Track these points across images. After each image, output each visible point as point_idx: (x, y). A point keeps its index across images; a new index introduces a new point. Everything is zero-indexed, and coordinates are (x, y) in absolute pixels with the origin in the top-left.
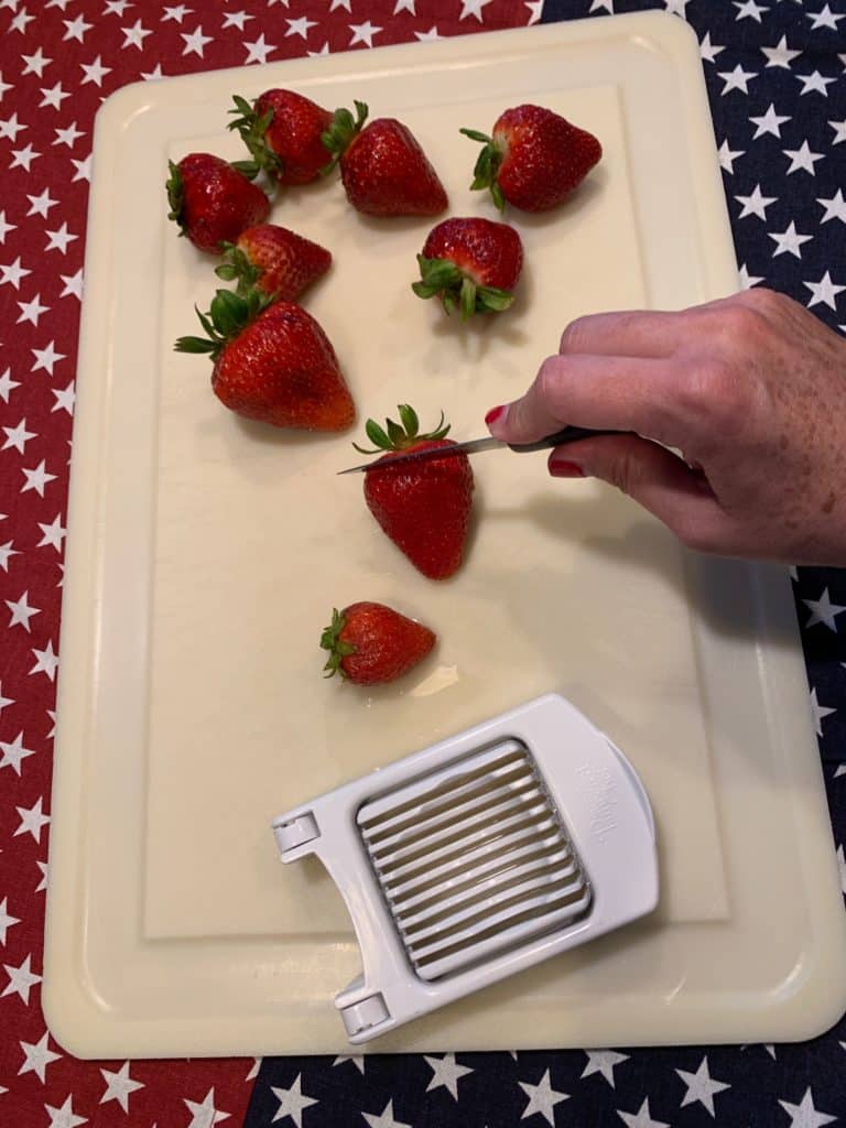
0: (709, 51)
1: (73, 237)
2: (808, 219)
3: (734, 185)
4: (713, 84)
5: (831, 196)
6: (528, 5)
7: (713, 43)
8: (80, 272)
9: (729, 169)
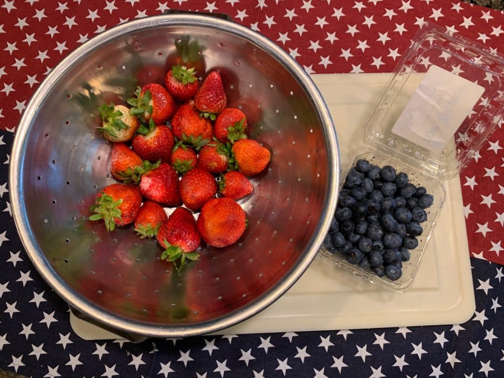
0: (457, 329)
1: (378, 67)
2: (373, 361)
3: (390, 332)
4: (439, 329)
5: (382, 372)
6: (482, 253)
7: (460, 331)
8: (362, 71)
9: (398, 331)
